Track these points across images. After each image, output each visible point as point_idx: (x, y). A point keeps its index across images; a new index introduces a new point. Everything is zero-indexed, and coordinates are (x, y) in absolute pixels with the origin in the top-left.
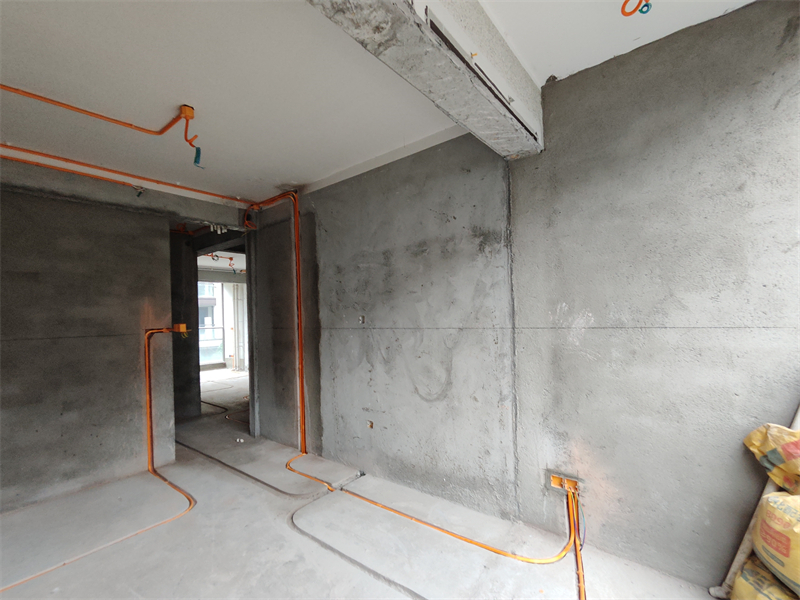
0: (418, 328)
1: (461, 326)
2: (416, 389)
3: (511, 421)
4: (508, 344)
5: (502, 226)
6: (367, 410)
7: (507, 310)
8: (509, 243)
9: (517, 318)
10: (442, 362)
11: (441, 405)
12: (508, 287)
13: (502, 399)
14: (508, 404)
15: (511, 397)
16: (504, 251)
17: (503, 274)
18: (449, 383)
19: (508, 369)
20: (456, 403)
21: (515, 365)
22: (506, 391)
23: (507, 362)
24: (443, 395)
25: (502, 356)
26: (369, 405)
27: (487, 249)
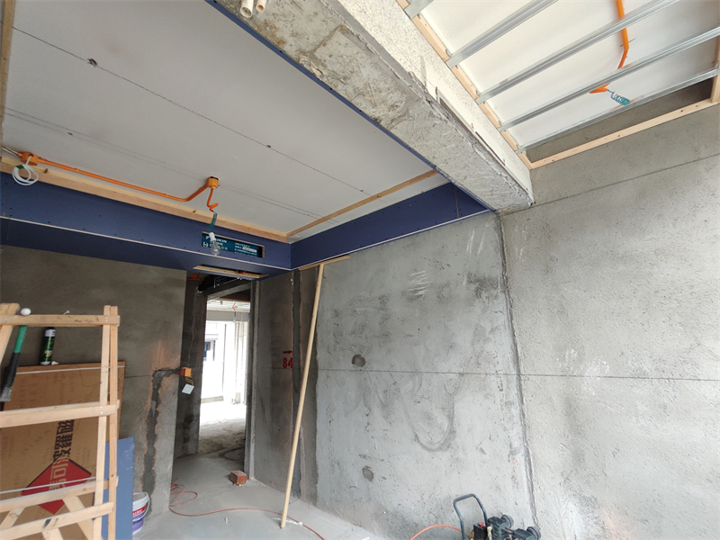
0: (415, 372)
1: (461, 371)
2: (416, 436)
3: (525, 479)
4: (514, 391)
5: (497, 272)
6: (365, 457)
7: (509, 355)
8: (506, 288)
9: (522, 364)
10: (443, 409)
11: (445, 456)
12: (508, 332)
13: (512, 453)
14: (520, 458)
15: (523, 451)
16: (502, 296)
17: (502, 319)
18: (452, 432)
19: (517, 419)
20: (461, 454)
21: (524, 415)
22: (516, 444)
23: (515, 411)
24: (447, 444)
25: (508, 404)
26: (367, 452)
27: (484, 295)
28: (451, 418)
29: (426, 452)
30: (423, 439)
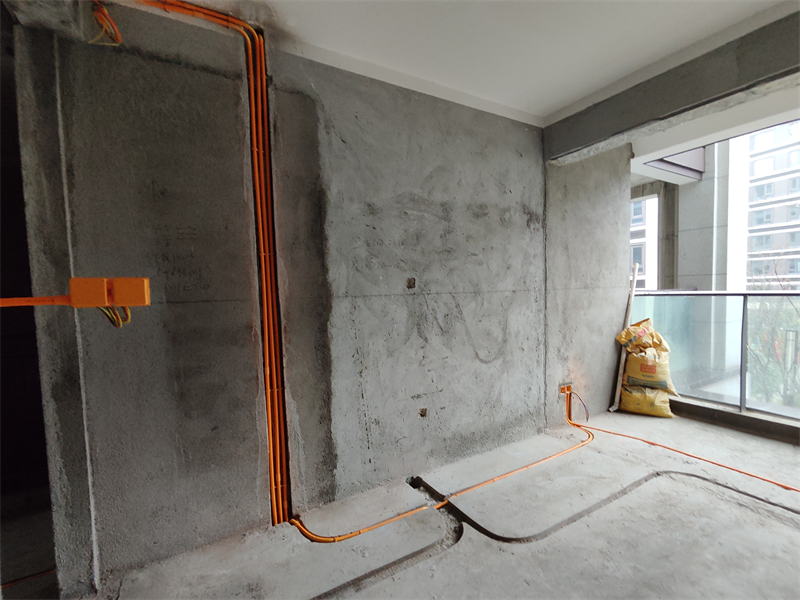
0: (478, 293)
1: (514, 288)
2: (476, 354)
4: (543, 302)
5: (540, 211)
6: (418, 396)
7: (542, 276)
8: (544, 224)
9: (548, 282)
12: (543, 258)
15: (543, 342)
16: (541, 230)
25: (539, 311)
26: (421, 390)
27: (532, 227)
28: (504, 330)
29: (483, 365)
30: (482, 354)
